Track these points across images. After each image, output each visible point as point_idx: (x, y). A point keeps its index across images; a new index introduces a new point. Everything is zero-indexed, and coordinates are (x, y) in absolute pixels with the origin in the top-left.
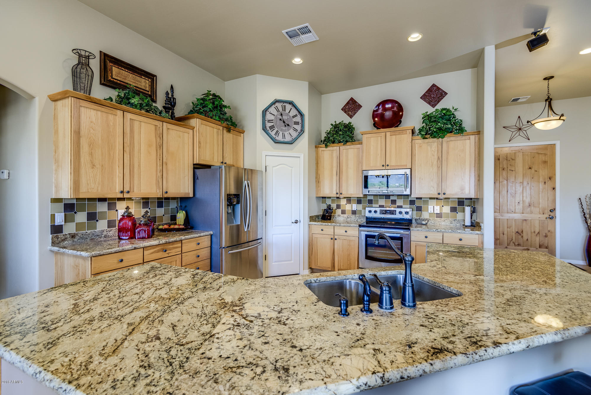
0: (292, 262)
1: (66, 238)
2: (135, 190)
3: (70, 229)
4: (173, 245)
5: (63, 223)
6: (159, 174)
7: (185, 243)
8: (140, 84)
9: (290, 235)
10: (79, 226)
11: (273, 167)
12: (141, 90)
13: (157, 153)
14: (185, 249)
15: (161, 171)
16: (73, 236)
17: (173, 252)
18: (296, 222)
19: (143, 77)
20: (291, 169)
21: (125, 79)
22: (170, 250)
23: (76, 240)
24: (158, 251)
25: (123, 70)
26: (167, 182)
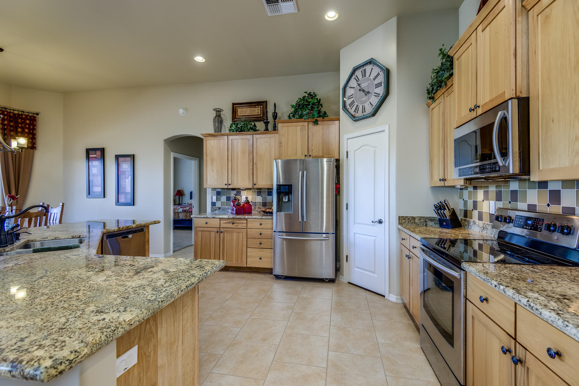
0: (376, 275)
1: (216, 209)
2: (235, 183)
3: (218, 205)
4: (240, 220)
5: (216, 201)
6: (251, 172)
7: (249, 221)
8: (254, 112)
9: (374, 238)
10: (222, 203)
11: (355, 151)
12: (255, 116)
13: (249, 158)
14: (249, 225)
15: (252, 170)
16: (219, 208)
17: (240, 226)
18: (380, 222)
19: (257, 107)
20: (374, 149)
21: (245, 113)
22: (238, 224)
23: (220, 211)
24: (229, 223)
25: (244, 108)
26: (257, 177)
